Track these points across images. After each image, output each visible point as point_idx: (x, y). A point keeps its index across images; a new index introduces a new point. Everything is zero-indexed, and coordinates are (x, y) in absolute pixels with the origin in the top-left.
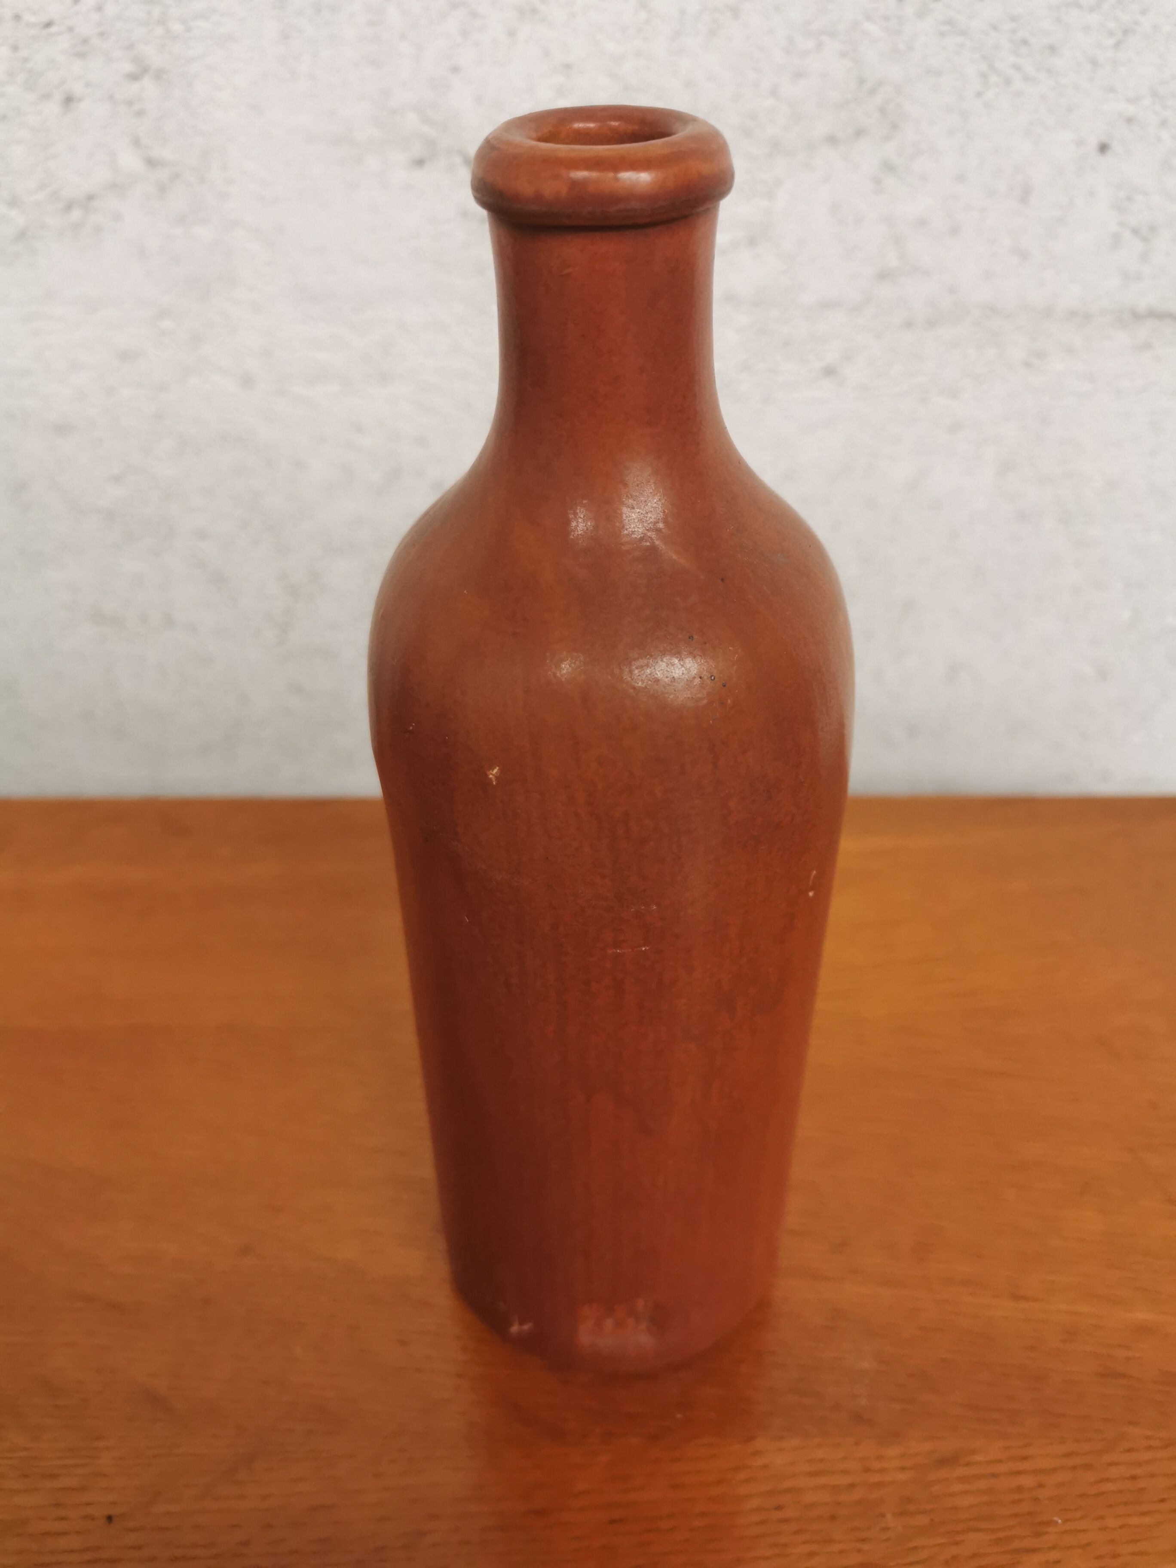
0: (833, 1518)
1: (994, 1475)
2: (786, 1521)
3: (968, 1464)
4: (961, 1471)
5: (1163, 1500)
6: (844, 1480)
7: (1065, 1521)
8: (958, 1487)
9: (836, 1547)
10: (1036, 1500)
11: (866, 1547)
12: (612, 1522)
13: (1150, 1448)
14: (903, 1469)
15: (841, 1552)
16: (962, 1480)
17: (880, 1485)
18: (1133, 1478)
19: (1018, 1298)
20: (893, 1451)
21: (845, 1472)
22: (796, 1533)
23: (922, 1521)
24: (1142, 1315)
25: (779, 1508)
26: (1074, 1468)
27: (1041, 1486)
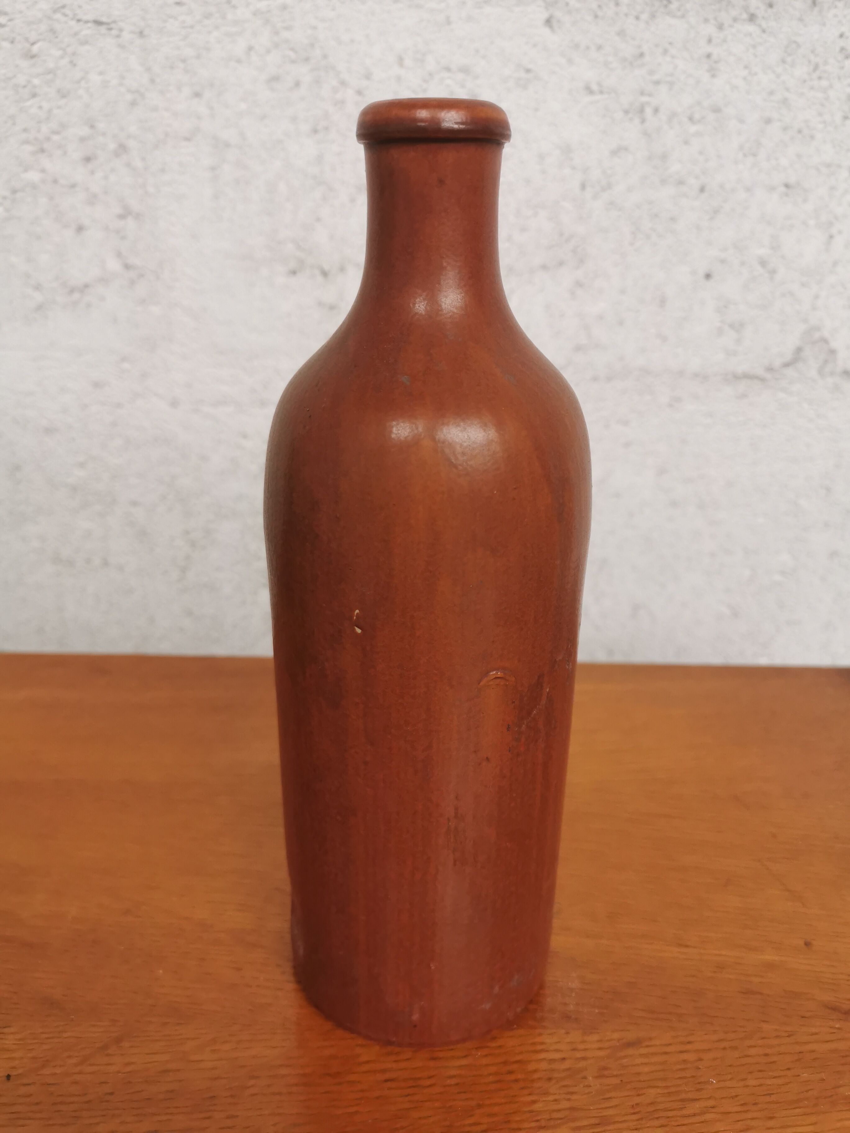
0: (550, 1079)
1: (666, 1053)
2: (516, 1081)
3: (647, 1046)
4: (643, 1051)
5: (789, 1069)
6: (557, 1056)
7: (718, 1082)
8: (639, 1061)
9: (551, 1098)
10: (698, 1068)
11: (574, 1097)
12: (386, 1081)
13: (777, 1037)
14: (600, 1049)
15: (556, 1100)
16: (642, 1055)
17: (584, 1059)
18: (766, 1055)
19: (680, 945)
20: (595, 1037)
21: (557, 1051)
22: (522, 1088)
23: (616, 1081)
24: (769, 956)
25: (510, 1072)
26: (724, 1049)
27: (701, 1060)
